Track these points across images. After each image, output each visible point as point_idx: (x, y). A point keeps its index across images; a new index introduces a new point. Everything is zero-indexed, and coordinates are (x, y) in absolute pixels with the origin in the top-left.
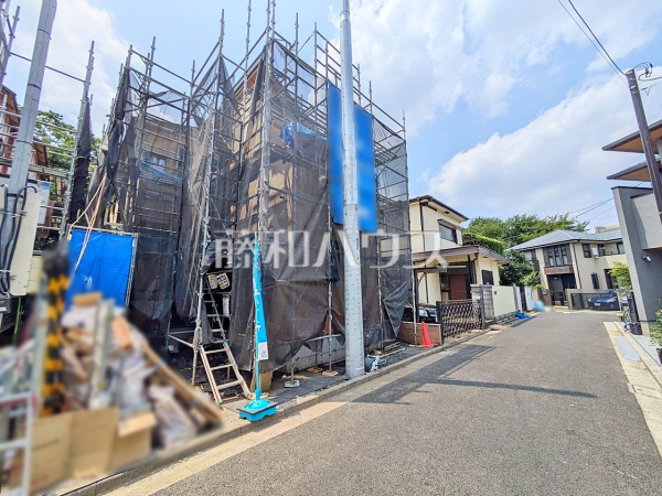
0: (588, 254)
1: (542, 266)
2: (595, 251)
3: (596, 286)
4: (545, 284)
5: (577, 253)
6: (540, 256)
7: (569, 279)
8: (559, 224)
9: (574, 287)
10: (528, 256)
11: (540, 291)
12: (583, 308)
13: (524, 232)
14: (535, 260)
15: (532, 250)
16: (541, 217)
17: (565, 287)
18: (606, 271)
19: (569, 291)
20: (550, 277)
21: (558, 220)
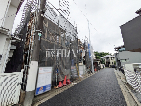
0: (112, 59)
1: (105, 61)
2: (113, 59)
3: (113, 64)
5: (110, 59)
6: (105, 59)
7: (109, 63)
8: (108, 53)
9: (110, 64)
10: (103, 59)
11: (105, 65)
12: (111, 67)
13: (102, 55)
14: (104, 60)
15: (104, 58)
16: (105, 52)
17: (109, 64)
18: (114, 62)
19: (109, 65)
20: (106, 62)
21: (107, 53)
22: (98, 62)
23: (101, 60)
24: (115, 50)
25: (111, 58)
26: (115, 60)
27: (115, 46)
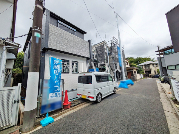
1: (144, 69)
2: (155, 66)
3: (155, 73)
4: (145, 73)
5: (151, 66)
6: (144, 67)
7: (150, 72)
10: (141, 67)
12: (152, 78)
13: (139, 61)
17: (149, 74)
18: (157, 70)
20: (146, 71)
21: (147, 58)
22: (133, 71)
23: (138, 68)
24: (158, 53)
25: (153, 64)
26: (158, 68)
27: (158, 46)
